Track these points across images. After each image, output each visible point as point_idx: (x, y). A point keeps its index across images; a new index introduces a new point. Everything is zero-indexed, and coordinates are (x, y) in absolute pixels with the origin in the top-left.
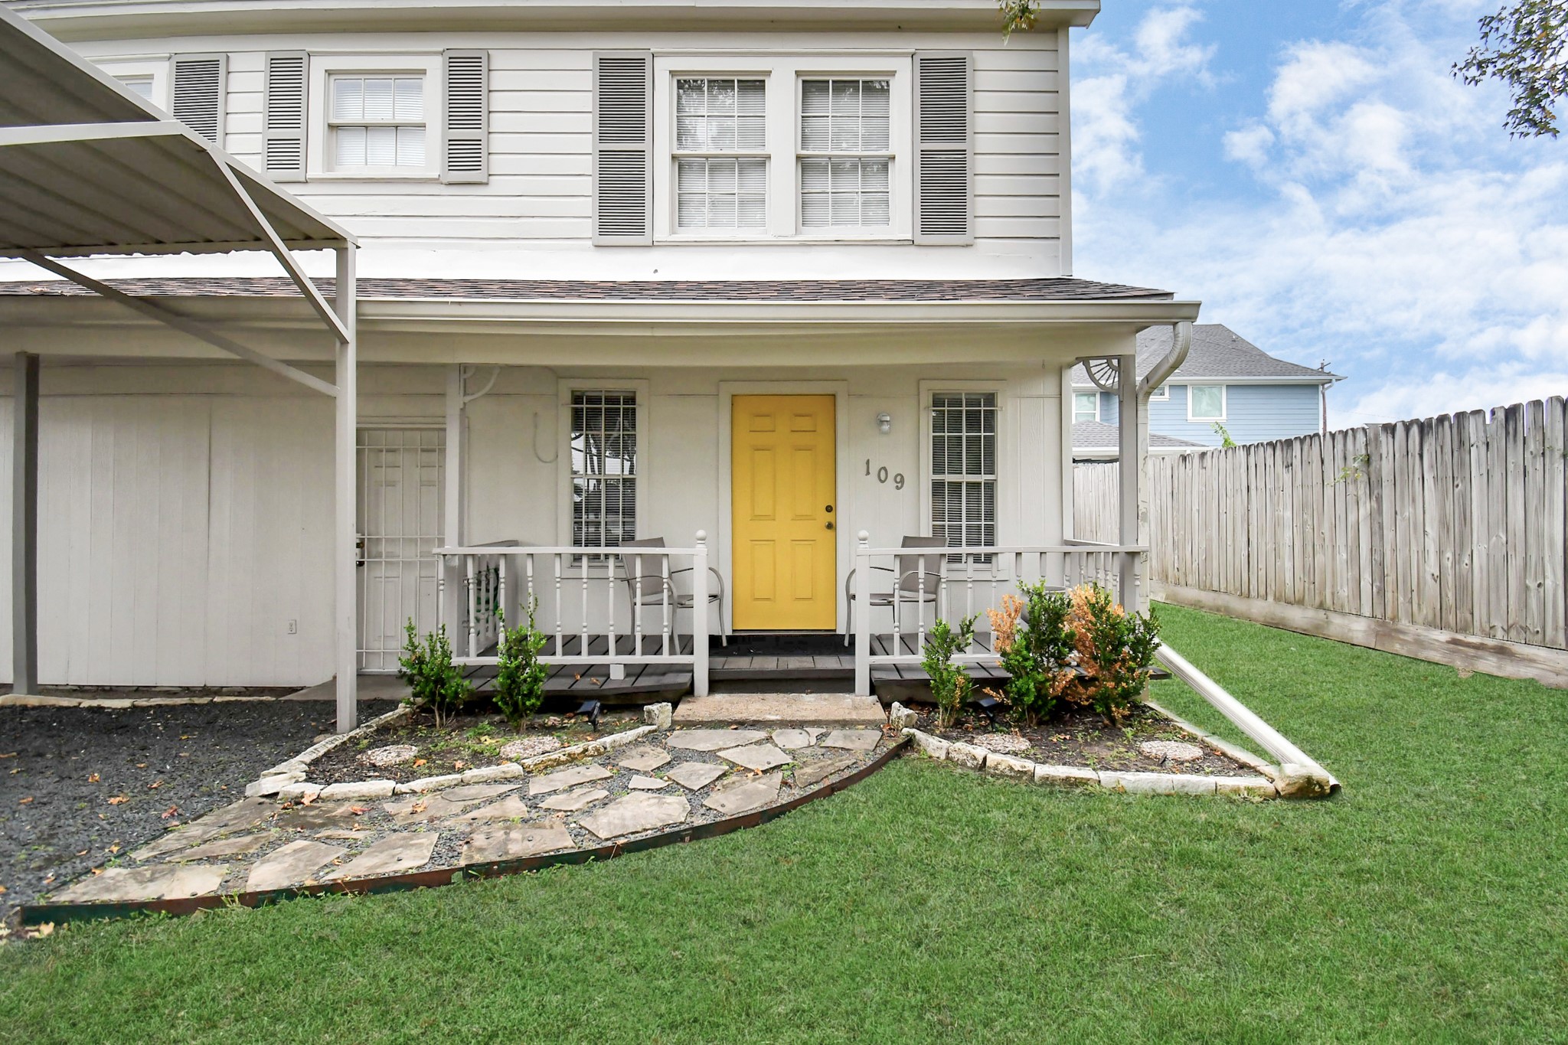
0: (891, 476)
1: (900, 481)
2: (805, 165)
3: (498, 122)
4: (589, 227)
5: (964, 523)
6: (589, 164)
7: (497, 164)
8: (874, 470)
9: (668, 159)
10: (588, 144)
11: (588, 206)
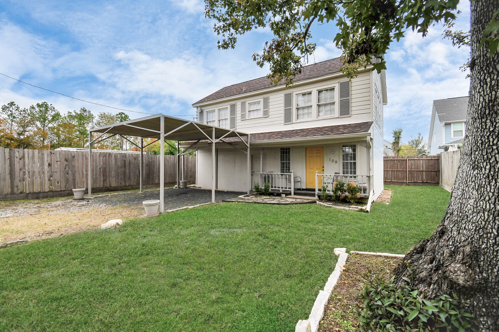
0: (334, 161)
1: (336, 162)
2: (319, 106)
3: (270, 107)
4: (283, 122)
5: (349, 170)
6: (283, 112)
7: (270, 114)
8: (331, 160)
9: (295, 108)
10: (283, 108)
11: (283, 118)
